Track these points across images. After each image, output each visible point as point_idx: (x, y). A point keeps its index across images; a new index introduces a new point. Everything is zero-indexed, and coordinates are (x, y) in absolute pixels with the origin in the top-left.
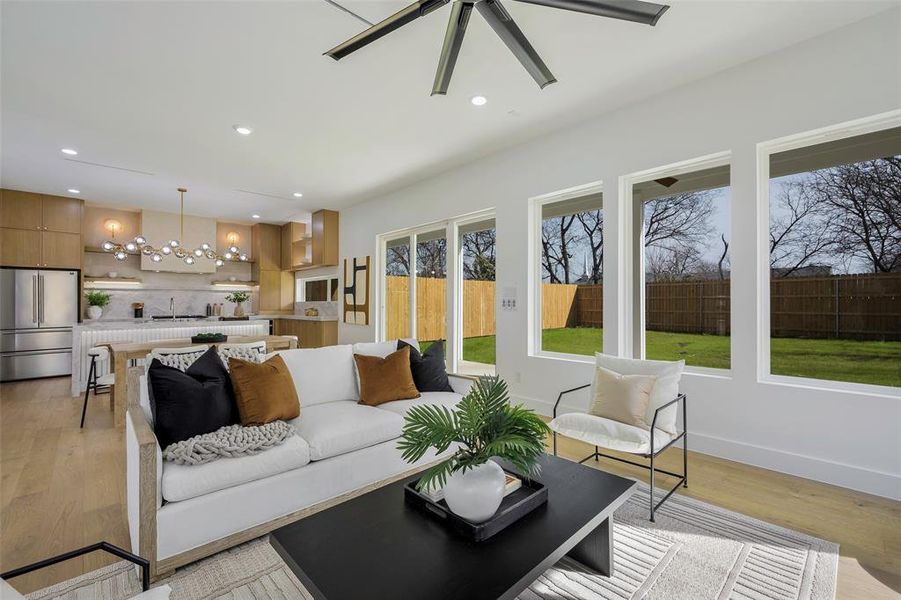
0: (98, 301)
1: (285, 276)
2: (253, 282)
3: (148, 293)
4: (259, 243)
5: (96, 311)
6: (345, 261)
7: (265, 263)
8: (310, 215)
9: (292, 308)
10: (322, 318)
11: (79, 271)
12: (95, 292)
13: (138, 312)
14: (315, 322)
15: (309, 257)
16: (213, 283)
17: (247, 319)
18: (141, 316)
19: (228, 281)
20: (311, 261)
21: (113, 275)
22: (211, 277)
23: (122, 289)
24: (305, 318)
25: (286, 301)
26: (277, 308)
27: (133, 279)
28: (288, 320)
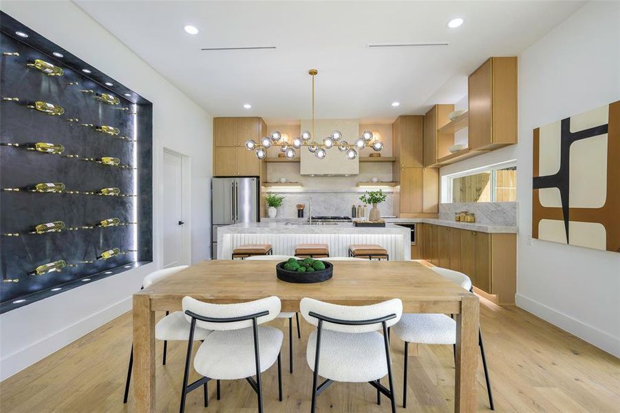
0: (274, 203)
1: (428, 173)
2: (394, 182)
3: (308, 195)
4: (399, 139)
5: (272, 211)
6: (536, 132)
7: (407, 161)
8: (466, 78)
9: (437, 211)
10: (491, 229)
11: (258, 177)
12: (272, 195)
13: (301, 213)
14: (475, 233)
15: (462, 142)
16: (357, 185)
17: (382, 225)
18: (302, 216)
19: (370, 182)
20: (467, 147)
21: (283, 180)
22: (356, 179)
23: (290, 192)
24: (453, 223)
25: (429, 203)
26: (419, 210)
27: (296, 183)
28: (432, 225)
